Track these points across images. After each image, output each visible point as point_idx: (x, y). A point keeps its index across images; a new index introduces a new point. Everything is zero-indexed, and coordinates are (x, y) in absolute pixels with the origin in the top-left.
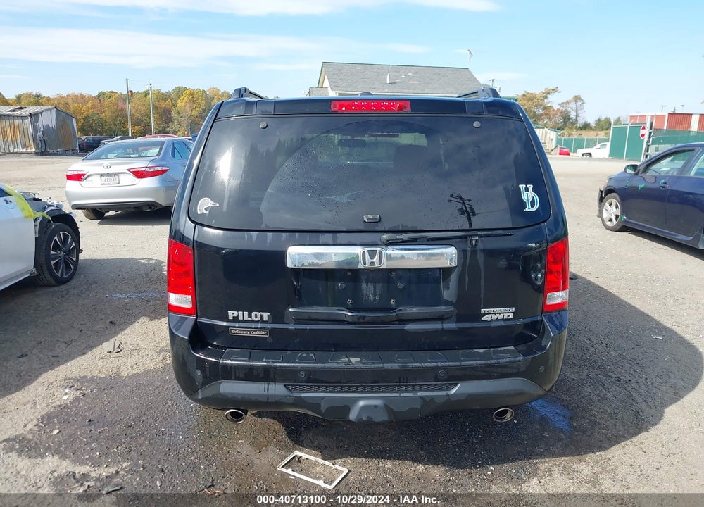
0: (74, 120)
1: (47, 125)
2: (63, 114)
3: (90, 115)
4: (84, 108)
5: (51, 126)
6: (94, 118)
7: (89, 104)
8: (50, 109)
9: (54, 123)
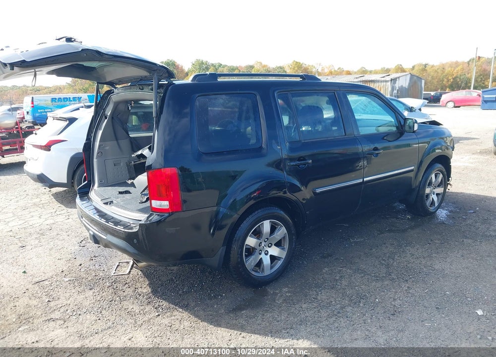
0: (423, 82)
1: (402, 86)
2: (415, 78)
3: (459, 76)
4: (455, 71)
5: (404, 86)
6: (462, 78)
7: (459, 68)
8: (406, 75)
9: (407, 84)
